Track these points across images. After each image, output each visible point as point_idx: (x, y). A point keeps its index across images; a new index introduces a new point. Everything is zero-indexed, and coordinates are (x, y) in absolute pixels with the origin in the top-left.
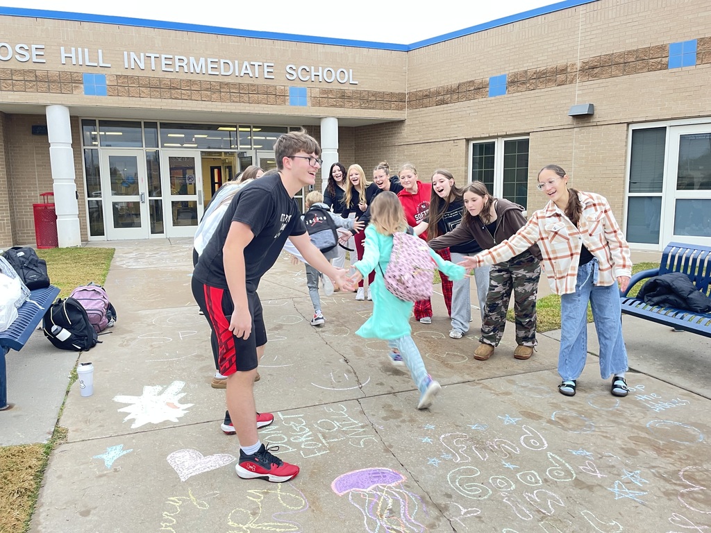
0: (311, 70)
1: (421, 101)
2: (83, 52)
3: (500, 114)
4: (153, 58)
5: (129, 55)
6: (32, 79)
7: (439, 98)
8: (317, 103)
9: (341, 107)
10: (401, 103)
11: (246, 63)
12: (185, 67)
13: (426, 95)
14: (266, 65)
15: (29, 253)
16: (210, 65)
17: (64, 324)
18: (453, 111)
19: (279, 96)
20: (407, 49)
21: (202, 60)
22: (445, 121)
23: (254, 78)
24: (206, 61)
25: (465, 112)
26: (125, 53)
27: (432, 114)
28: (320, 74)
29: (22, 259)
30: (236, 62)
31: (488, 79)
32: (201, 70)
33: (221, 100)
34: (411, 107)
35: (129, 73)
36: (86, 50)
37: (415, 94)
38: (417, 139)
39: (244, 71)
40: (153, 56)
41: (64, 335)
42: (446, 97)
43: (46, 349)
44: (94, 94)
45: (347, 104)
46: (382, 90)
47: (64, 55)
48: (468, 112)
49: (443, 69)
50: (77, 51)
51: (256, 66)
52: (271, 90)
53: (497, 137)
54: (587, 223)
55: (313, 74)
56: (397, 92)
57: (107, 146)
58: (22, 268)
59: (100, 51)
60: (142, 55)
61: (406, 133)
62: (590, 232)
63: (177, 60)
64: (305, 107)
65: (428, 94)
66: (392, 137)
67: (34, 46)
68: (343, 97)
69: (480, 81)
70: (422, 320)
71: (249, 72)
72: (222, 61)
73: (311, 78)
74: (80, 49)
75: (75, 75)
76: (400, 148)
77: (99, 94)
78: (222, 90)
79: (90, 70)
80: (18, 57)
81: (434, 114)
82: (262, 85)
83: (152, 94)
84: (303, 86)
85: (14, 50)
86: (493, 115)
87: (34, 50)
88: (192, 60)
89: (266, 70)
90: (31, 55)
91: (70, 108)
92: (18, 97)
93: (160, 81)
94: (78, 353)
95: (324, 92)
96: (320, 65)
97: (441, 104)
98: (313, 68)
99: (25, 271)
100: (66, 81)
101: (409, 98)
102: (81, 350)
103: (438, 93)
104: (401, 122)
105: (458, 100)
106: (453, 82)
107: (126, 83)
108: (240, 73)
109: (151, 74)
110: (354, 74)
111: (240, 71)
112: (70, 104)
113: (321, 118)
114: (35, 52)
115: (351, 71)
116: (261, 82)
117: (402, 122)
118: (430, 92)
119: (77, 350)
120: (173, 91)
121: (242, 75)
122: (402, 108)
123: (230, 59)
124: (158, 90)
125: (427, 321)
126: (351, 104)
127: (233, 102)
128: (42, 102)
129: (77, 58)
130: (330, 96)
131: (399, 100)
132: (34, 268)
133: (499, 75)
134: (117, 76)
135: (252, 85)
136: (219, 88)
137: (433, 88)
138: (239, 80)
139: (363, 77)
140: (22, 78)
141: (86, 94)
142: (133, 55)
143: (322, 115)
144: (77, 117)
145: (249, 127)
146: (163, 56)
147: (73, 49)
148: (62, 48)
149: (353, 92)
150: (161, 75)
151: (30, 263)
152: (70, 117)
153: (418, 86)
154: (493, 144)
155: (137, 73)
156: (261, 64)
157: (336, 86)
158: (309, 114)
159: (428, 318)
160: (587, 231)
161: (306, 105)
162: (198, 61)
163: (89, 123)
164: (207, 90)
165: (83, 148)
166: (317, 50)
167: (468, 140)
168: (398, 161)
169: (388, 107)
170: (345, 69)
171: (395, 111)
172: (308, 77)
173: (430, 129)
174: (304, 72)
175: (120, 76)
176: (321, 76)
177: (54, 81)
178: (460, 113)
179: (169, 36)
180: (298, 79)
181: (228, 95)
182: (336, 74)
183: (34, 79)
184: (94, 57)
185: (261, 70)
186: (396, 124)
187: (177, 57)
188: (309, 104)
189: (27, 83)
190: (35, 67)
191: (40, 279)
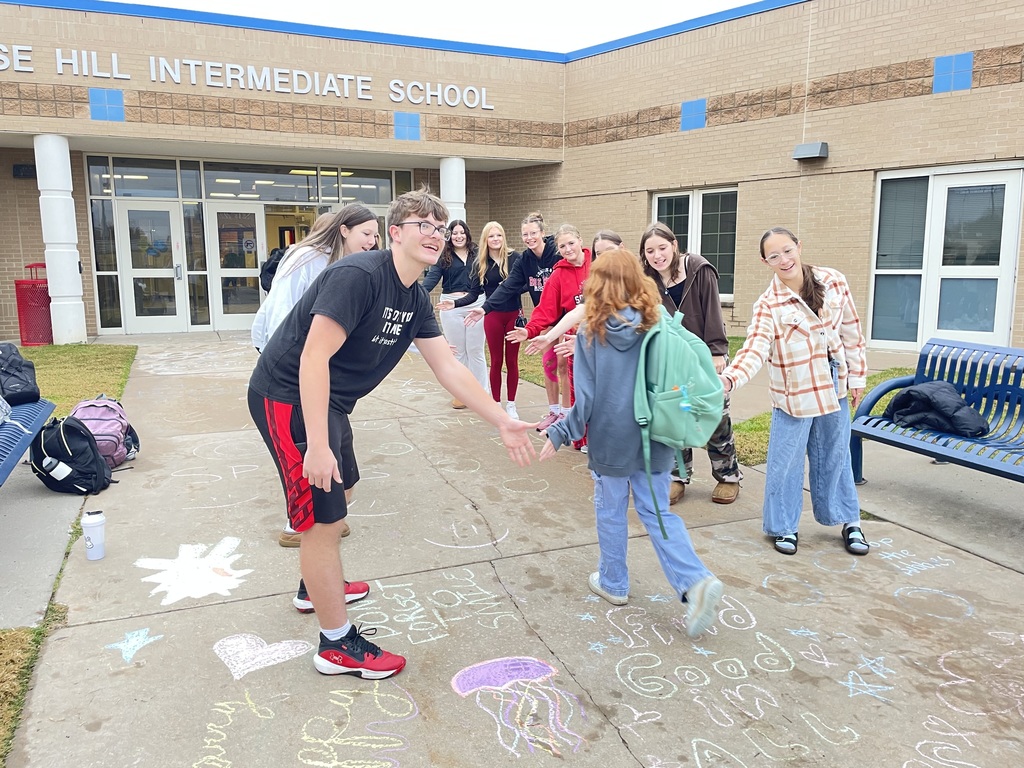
0: (425, 86)
1: (585, 135)
2: (89, 57)
3: (697, 155)
4: (192, 67)
5: (157, 62)
6: (13, 96)
7: (610, 131)
8: (435, 136)
9: (469, 142)
10: (556, 138)
11: (331, 76)
12: (241, 81)
13: (592, 128)
14: (360, 79)
15: (8, 352)
16: (278, 79)
17: (60, 456)
18: (630, 150)
19: (376, 124)
20: (565, 59)
21: (266, 71)
22: (619, 165)
23: (342, 99)
24: (272, 72)
25: (646, 153)
26: (152, 59)
27: (601, 153)
28: (439, 93)
30: (316, 74)
31: (680, 105)
32: (265, 85)
33: (294, 129)
34: (570, 143)
35: (158, 88)
36: (94, 54)
37: (575, 125)
38: (579, 190)
39: (327, 88)
40: (193, 63)
41: (62, 471)
42: (620, 130)
43: (34, 491)
44: (106, 119)
45: (479, 138)
46: (531, 119)
47: (60, 61)
48: (651, 152)
49: (615, 90)
50: (80, 55)
51: (346, 81)
52: (367, 116)
53: (692, 188)
54: (831, 311)
55: (429, 93)
56: (551, 121)
57: (125, 195)
59: (114, 56)
60: (177, 61)
61: (563, 182)
63: (228, 71)
64: (417, 142)
65: (594, 125)
66: (541, 187)
67: (16, 48)
68: (473, 128)
69: (669, 108)
71: (335, 88)
72: (296, 73)
73: (425, 99)
74: (84, 53)
75: (77, 90)
76: (555, 203)
77: (112, 119)
78: (295, 116)
79: (100, 84)
81: (603, 154)
82: (354, 109)
83: (192, 119)
84: (414, 111)
86: (687, 157)
87: (16, 52)
88: (251, 70)
89: (360, 86)
90: (12, 61)
91: (70, 139)
93: (204, 101)
94: (82, 498)
95: (445, 120)
96: (440, 81)
97: (613, 140)
98: (428, 85)
99: (4, 378)
100: (62, 100)
101: (567, 130)
102: (86, 494)
103: (609, 125)
104: (555, 166)
105: (637, 134)
106: (631, 109)
107: (154, 103)
108: (321, 91)
109: (189, 90)
110: (491, 94)
111: (322, 88)
112: (68, 133)
113: (440, 158)
114: (17, 57)
115: (484, 90)
116: (351, 104)
117: (557, 165)
118: (597, 123)
119: (81, 493)
120: (223, 116)
121: (325, 93)
122: (557, 146)
123: (307, 70)
124: (202, 113)
126: (484, 138)
127: (312, 133)
128: (27, 129)
129: (80, 66)
130: (454, 126)
131: (554, 133)
132: (17, 374)
133: (695, 99)
134: (139, 92)
135: (340, 108)
136: (290, 112)
137: (602, 117)
138: (321, 102)
139: (501, 100)
141: (93, 118)
142: (163, 62)
143: (441, 153)
144: (81, 152)
145: (336, 170)
146: (208, 64)
147: (74, 52)
148: (58, 51)
149: (488, 121)
150: (205, 91)
151: (10, 365)
152: (71, 152)
153: (580, 114)
154: (687, 198)
155: (169, 89)
156: (352, 77)
157: (461, 112)
158: (421, 152)
160: (830, 323)
161: (418, 138)
162: (259, 72)
163: (99, 161)
164: (273, 114)
165: (89, 198)
166: (435, 58)
167: (651, 193)
168: (552, 221)
169: (537, 144)
170: (475, 87)
171: (547, 150)
172: (422, 98)
173: (597, 176)
174: (416, 91)
175: (145, 93)
176: (440, 97)
177: (46, 100)
178: (640, 153)
179: (217, 35)
180: (406, 101)
181: (304, 123)
182: (462, 95)
183: (16, 95)
184: (105, 64)
185: (353, 87)
186: (551, 168)
187: (229, 66)
188: (423, 138)
189: (5, 102)
190: (18, 78)
191: (26, 389)
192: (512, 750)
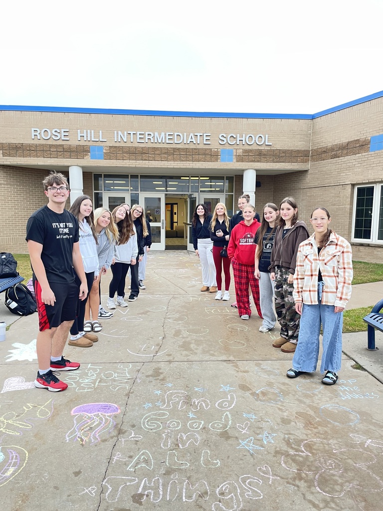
0: (237, 137)
1: (320, 156)
2: (91, 132)
3: (378, 165)
4: (132, 134)
5: (117, 133)
6: (61, 150)
7: (333, 153)
8: (240, 159)
9: (258, 161)
10: (305, 158)
11: (192, 135)
12: (152, 139)
13: (324, 151)
14: (205, 135)
15: (8, 257)
16: (168, 137)
17: (14, 299)
18: (343, 163)
19: (213, 155)
20: (313, 117)
21: (163, 134)
22: (337, 170)
23: (196, 145)
24: (165, 134)
25: (351, 164)
26: (115, 132)
28: (244, 139)
29: (3, 260)
30: (185, 134)
31: (369, 138)
32: (162, 141)
33: (174, 160)
34: (313, 160)
35: (117, 145)
36: (93, 131)
37: (316, 151)
38: (316, 184)
39: (190, 140)
40: (132, 133)
41: (14, 305)
42: (338, 152)
44: (96, 159)
45: (263, 159)
46: (290, 149)
47: (79, 135)
48: (354, 163)
49: (337, 132)
50: (87, 132)
51: (199, 136)
52: (208, 152)
53: (375, 183)
54: (326, 255)
55: (238, 139)
56: (303, 149)
57: (108, 190)
58: (2, 265)
59: (101, 132)
60: (125, 132)
61: (309, 180)
62: (326, 261)
63: (147, 135)
64: (232, 163)
65: (325, 150)
66: (298, 182)
67: (63, 130)
68: (260, 155)
69: (364, 139)
70: (243, 317)
71: (193, 140)
72: (176, 134)
73: (236, 142)
74: (89, 131)
75: (86, 147)
76: (304, 190)
77: (99, 158)
78: (175, 153)
79: (95, 144)
80: (53, 137)
81: (329, 165)
82: (202, 149)
83: (131, 157)
84: (231, 148)
85: (51, 133)
86: (372, 165)
87: (62, 132)
88: (156, 134)
89: (205, 138)
90: (61, 136)
91: (83, 167)
92: (53, 161)
93: (136, 149)
95: (245, 151)
96: (244, 133)
97: (335, 158)
98: (238, 135)
99: (3, 267)
100: (80, 151)
101: (312, 153)
102: (23, 315)
103: (332, 149)
104: (305, 172)
105: (347, 155)
106: (344, 140)
107: (115, 151)
108: (187, 141)
109: (130, 145)
110: (269, 138)
111: (187, 140)
112: (81, 165)
113: (244, 170)
114: (63, 134)
115: (267, 136)
116: (201, 146)
117: (306, 171)
118: (327, 149)
119: (20, 315)
120: (144, 155)
121: (188, 142)
122: (306, 161)
123: (181, 133)
124: (135, 154)
125: (245, 317)
126: (266, 159)
127: (182, 161)
128: (66, 164)
129: (87, 136)
130: (250, 154)
131: (303, 155)
132: (9, 265)
133: (378, 134)
134: (110, 146)
135: (195, 149)
136: (173, 152)
137: (329, 145)
138: (187, 146)
139: (276, 140)
140: (55, 150)
141: (91, 158)
142: (120, 133)
143: (244, 168)
144: (92, 173)
145: (198, 177)
146: (138, 133)
147: (85, 131)
148: (79, 131)
149: (268, 150)
150: (136, 145)
151: (7, 262)
152: (83, 172)
153: (319, 145)
154: (373, 188)
155: (122, 144)
156: (202, 134)
157: (255, 147)
158: (234, 168)
159: (247, 316)
160: (324, 260)
161: (232, 161)
162: (160, 135)
163: (97, 177)
164: (165, 153)
165: (94, 192)
166: (242, 123)
167: (353, 185)
168: (302, 200)
169: (295, 161)
170: (263, 134)
171: (300, 164)
172: (235, 142)
173: (326, 176)
174: (232, 139)
175: (112, 147)
176: (244, 141)
177: (74, 151)
178: (348, 164)
179: (143, 120)
180: (227, 144)
181: (178, 157)
182: (255, 138)
183: (62, 150)
184: (97, 135)
185: (202, 139)
186: (302, 173)
187: (147, 133)
188: (235, 160)
189: (58, 153)
190: (64, 143)
191: (11, 272)
192: (67, 438)
